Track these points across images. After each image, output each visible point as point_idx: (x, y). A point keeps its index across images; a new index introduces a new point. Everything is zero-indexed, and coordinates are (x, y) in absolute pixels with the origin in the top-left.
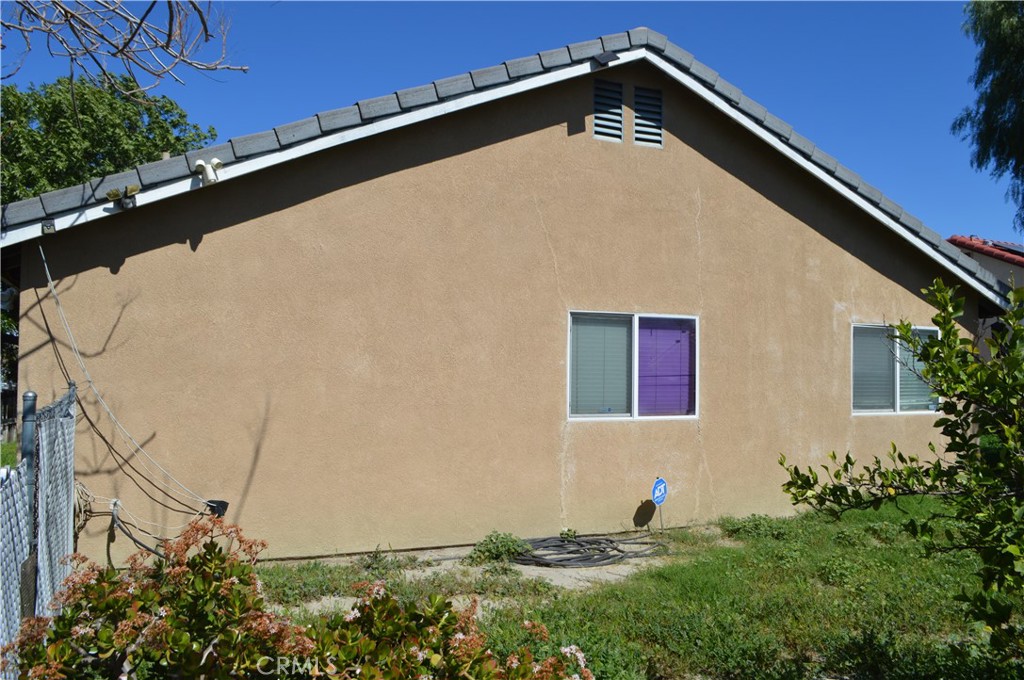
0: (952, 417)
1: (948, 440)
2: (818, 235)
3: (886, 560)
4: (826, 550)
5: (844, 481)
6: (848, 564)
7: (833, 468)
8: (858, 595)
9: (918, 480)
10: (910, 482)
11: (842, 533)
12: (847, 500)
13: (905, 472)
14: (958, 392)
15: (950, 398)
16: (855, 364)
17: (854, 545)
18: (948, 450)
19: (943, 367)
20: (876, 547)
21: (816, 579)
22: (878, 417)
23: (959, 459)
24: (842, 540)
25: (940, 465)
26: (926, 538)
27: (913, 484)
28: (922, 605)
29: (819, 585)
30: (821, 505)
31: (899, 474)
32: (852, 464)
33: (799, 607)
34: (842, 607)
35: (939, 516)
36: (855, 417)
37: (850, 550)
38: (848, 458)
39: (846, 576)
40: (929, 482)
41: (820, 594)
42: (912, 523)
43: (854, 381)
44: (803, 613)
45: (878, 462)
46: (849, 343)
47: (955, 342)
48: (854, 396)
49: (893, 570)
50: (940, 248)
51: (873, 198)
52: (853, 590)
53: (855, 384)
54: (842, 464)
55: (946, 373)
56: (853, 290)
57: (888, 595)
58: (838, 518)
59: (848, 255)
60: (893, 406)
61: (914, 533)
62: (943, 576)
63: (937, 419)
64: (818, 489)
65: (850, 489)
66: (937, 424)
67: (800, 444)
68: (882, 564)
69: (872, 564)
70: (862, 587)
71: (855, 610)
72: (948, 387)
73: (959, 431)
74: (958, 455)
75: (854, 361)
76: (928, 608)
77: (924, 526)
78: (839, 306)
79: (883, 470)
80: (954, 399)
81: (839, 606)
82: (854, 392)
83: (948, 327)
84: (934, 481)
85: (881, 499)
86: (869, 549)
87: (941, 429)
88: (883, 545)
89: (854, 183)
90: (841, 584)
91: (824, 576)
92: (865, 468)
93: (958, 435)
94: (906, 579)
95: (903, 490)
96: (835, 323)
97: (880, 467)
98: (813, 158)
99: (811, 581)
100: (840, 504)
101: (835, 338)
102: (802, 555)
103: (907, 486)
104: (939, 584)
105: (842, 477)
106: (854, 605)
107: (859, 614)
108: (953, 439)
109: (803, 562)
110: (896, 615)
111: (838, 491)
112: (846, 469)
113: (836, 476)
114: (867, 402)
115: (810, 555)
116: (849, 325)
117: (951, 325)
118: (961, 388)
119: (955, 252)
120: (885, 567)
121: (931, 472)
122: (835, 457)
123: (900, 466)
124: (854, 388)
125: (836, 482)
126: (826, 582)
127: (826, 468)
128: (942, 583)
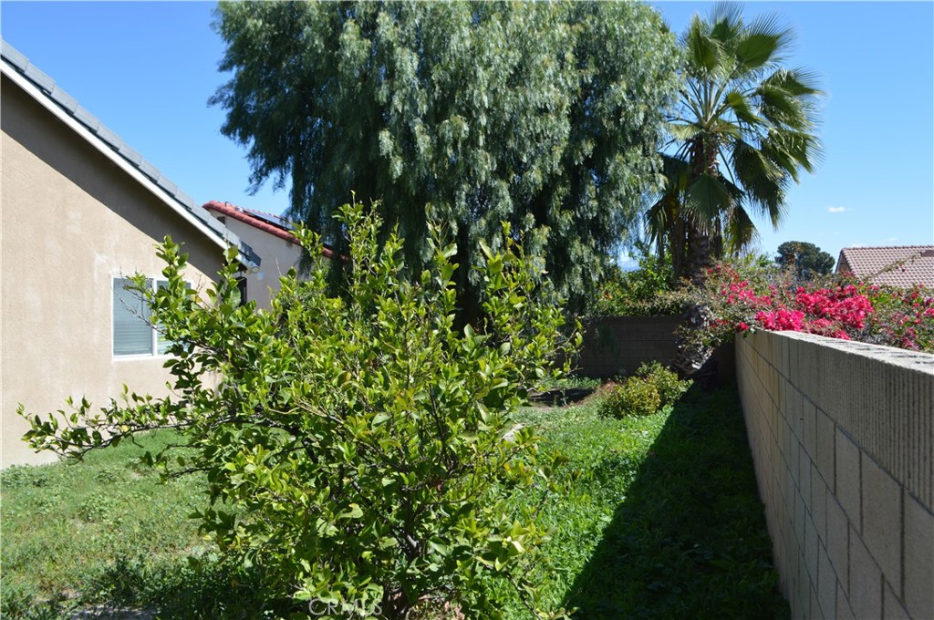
0: (179, 358)
1: (176, 378)
2: (80, 190)
3: (144, 491)
4: (89, 490)
5: (81, 423)
6: (107, 500)
7: (70, 412)
8: (116, 527)
9: (150, 417)
10: (143, 419)
11: (104, 471)
12: (89, 441)
13: (137, 411)
14: (183, 335)
15: (177, 341)
16: (115, 314)
17: (115, 480)
18: (177, 387)
19: (170, 314)
20: (134, 481)
21: (77, 519)
22: (137, 362)
23: (185, 395)
24: (104, 479)
25: (169, 401)
26: (161, 468)
27: (146, 421)
28: (172, 526)
29: (80, 525)
30: (64, 450)
31: (132, 412)
32: (88, 407)
33: (57, 549)
34: (99, 541)
35: (172, 446)
36: (115, 362)
37: (110, 486)
38: (84, 402)
39: (105, 512)
40: (160, 417)
41: (78, 532)
42: (148, 454)
43: (115, 329)
44: (60, 554)
45: (114, 403)
46: (110, 294)
47: (181, 292)
48: (115, 343)
49: (150, 498)
50: (193, 211)
51: (134, 160)
52: (111, 523)
53: (115, 332)
54: (79, 408)
55: (172, 319)
56: (113, 244)
57: (142, 523)
58: (81, 459)
59: (109, 211)
60: (151, 351)
61: (150, 463)
62: (192, 497)
63: (166, 361)
64: (59, 434)
65: (90, 432)
66: (166, 365)
67: (62, 391)
68: (140, 495)
69: (130, 496)
70: (120, 519)
71: (112, 542)
72: (174, 332)
73: (186, 370)
74: (185, 391)
75: (115, 311)
76: (178, 528)
77: (158, 457)
78: (100, 259)
79: (119, 410)
80: (181, 342)
81: (96, 541)
82: (115, 339)
83: (174, 279)
84: (164, 415)
85: (120, 436)
86: (128, 483)
87: (170, 369)
88: (142, 477)
89: (115, 144)
90: (101, 519)
91: (84, 515)
92: (102, 409)
93: (185, 374)
94: (160, 505)
95: (138, 427)
96: (96, 275)
97: (116, 408)
98: (75, 115)
99: (71, 522)
100: (80, 445)
101: (96, 288)
102: (63, 499)
103: (141, 423)
104: (189, 504)
105: (79, 420)
106: (111, 538)
107: (115, 545)
108: (180, 378)
109: (64, 506)
110: (150, 539)
111: (78, 435)
112: (83, 412)
113: (72, 420)
114: (127, 348)
115: (72, 498)
116: (110, 276)
117: (176, 277)
118: (184, 333)
119: (206, 215)
120: (142, 497)
121: (161, 408)
122: (72, 402)
123: (133, 405)
124: (115, 336)
125: (74, 425)
126: (87, 520)
127: (63, 413)
128: (191, 503)
